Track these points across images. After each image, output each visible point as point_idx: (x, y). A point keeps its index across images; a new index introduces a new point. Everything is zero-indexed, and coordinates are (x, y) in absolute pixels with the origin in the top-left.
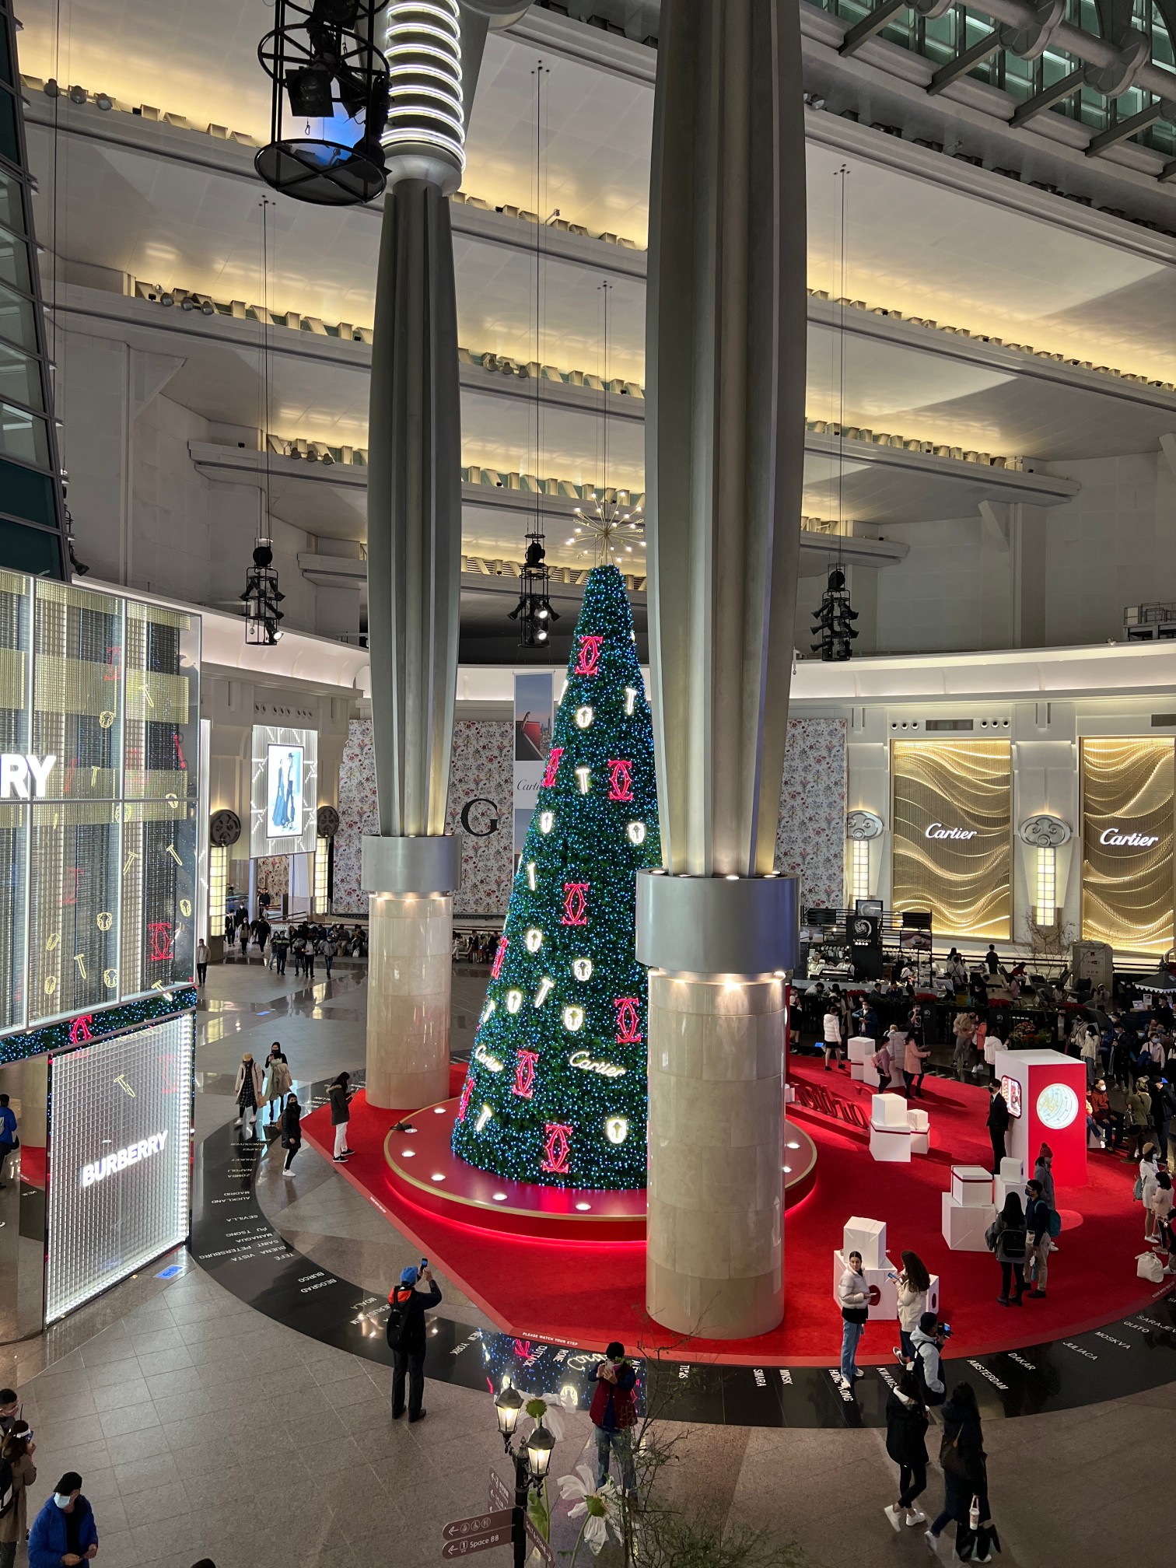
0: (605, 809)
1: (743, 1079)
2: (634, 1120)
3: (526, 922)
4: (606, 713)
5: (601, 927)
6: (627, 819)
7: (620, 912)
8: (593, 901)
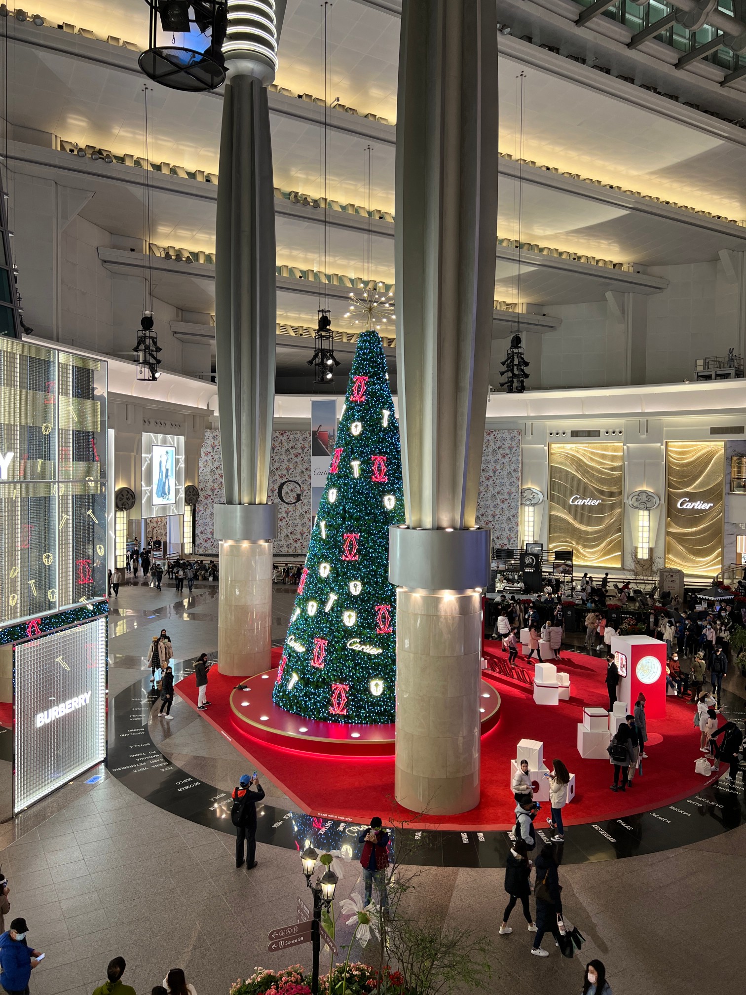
0: (370, 487)
1: (455, 655)
2: (387, 681)
3: (319, 558)
4: (370, 426)
5: (367, 561)
6: (383, 493)
7: (379, 552)
8: (362, 545)
